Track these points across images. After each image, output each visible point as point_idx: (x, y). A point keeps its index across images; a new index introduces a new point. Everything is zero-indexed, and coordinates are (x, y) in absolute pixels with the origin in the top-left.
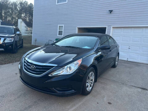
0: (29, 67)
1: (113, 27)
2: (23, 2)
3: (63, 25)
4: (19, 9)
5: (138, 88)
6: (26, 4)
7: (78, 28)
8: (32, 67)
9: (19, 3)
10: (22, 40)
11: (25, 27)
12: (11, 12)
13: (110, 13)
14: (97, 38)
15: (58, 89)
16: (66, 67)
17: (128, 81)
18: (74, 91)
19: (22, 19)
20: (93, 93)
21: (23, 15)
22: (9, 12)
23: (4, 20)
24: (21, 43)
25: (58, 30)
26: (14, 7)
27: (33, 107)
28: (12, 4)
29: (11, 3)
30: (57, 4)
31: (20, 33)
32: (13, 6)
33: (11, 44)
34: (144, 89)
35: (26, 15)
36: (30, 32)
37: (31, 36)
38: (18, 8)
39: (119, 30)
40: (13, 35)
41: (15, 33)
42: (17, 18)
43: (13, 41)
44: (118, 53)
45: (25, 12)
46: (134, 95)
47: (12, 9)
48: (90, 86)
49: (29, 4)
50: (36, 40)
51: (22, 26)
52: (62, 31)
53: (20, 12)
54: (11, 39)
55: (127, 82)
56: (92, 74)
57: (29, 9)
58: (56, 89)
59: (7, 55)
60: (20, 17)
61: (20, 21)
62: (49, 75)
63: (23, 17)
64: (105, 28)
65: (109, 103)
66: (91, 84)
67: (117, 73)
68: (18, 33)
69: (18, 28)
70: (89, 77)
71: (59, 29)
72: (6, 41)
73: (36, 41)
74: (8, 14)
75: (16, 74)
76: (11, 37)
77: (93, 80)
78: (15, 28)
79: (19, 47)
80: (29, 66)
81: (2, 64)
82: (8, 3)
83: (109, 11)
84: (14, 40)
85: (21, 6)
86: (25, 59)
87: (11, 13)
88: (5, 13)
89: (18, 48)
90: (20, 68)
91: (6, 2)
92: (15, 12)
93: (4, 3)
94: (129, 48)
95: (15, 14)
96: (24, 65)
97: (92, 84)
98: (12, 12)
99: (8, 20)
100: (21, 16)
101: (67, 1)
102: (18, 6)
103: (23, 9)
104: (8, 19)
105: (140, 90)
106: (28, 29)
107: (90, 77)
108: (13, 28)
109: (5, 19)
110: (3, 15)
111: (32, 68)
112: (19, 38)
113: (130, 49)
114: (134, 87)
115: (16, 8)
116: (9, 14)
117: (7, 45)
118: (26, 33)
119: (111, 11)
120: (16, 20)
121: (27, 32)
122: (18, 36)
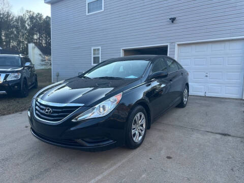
0: (43, 112)
1: (179, 45)
2: (35, 15)
3: (100, 48)
4: (28, 28)
5: (216, 133)
6: (40, 18)
7: (123, 50)
8: (47, 110)
9: (27, 17)
10: (36, 75)
11: (40, 55)
12: (15, 32)
13: (173, 22)
14: (148, 62)
15: (88, 140)
16: (97, 106)
17: (202, 126)
18: (112, 141)
19: (34, 43)
20: (145, 145)
21: (35, 37)
22: (12, 33)
23: (5, 47)
24: (34, 81)
25: (93, 56)
26: (20, 25)
27: (52, 170)
28: (17, 21)
29: (14, 18)
30: (87, 14)
31: (31, 64)
32: (18, 23)
33: (17, 83)
34: (225, 135)
35: (41, 36)
36: (48, 63)
37: (50, 69)
38: (27, 25)
39: (188, 49)
40: (20, 69)
41: (22, 65)
42: (26, 42)
43: (19, 77)
44: (187, 85)
45: (39, 31)
46: (208, 144)
47: (17, 28)
48: (140, 135)
49: (44, 17)
50: (58, 74)
51: (34, 54)
52: (99, 57)
53: (31, 32)
54: (16, 74)
55: (199, 126)
56: (141, 116)
57: (45, 25)
58: (83, 140)
59: (13, 100)
60: (30, 40)
61: (31, 46)
62: (73, 120)
63: (36, 39)
64: (166, 47)
65: (169, 158)
66: (140, 132)
67: (185, 116)
68: (27, 64)
69: (29, 57)
70: (135, 120)
71: (94, 54)
72: (9, 79)
73: (58, 76)
74: (11, 36)
75: (27, 127)
76: (17, 72)
77: (144, 126)
78: (22, 56)
79: (31, 87)
80: (42, 109)
81: (4, 115)
82: (11, 18)
83: (170, 19)
84: (21, 76)
85: (31, 21)
86: (36, 101)
87: (15, 35)
88: (6, 36)
89: (29, 88)
90: (29, 115)
91: (7, 18)
92: (22, 32)
93: (4, 20)
94: (207, 76)
95: (23, 35)
96: (36, 109)
97: (143, 132)
98: (18, 33)
99: (12, 46)
100: (32, 38)
101: (103, 9)
102: (27, 22)
103: (35, 27)
104: (12, 44)
105: (218, 136)
106: (44, 58)
107: (137, 120)
108: (19, 57)
109: (6, 45)
110: (3, 38)
111: (47, 112)
112: (30, 73)
113: (208, 78)
114: (210, 133)
115: (23, 26)
116: (13, 36)
117: (10, 84)
118: (42, 65)
119: (173, 20)
120: (25, 45)
121: (44, 63)
122: (28, 69)
